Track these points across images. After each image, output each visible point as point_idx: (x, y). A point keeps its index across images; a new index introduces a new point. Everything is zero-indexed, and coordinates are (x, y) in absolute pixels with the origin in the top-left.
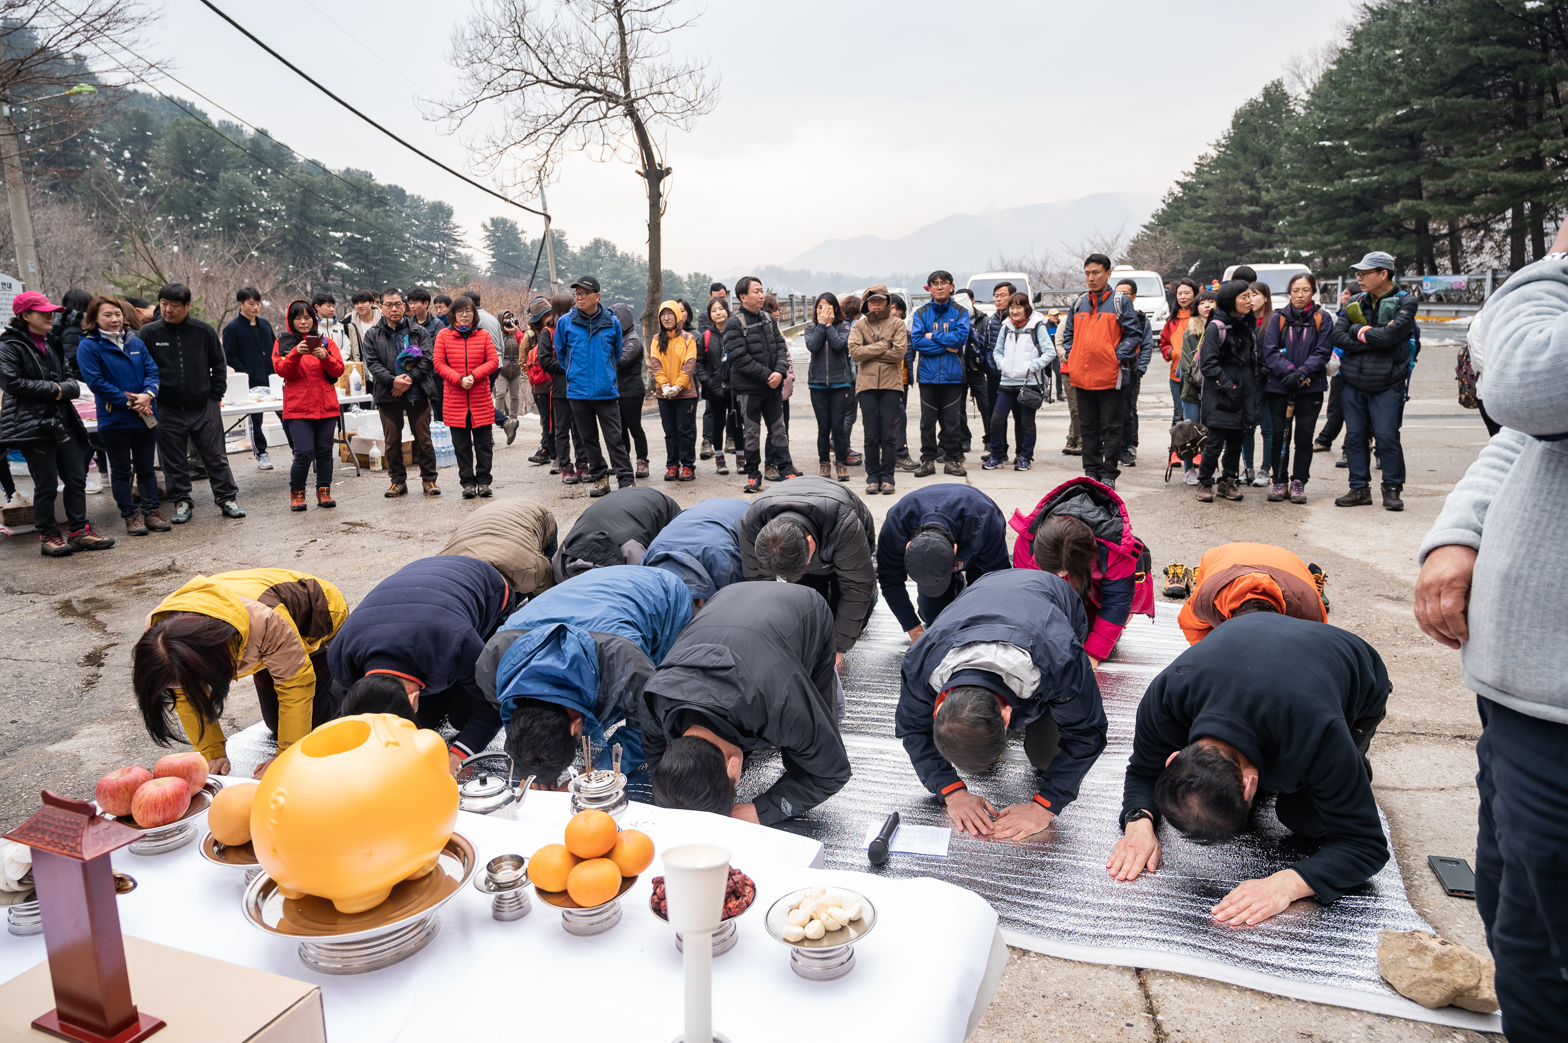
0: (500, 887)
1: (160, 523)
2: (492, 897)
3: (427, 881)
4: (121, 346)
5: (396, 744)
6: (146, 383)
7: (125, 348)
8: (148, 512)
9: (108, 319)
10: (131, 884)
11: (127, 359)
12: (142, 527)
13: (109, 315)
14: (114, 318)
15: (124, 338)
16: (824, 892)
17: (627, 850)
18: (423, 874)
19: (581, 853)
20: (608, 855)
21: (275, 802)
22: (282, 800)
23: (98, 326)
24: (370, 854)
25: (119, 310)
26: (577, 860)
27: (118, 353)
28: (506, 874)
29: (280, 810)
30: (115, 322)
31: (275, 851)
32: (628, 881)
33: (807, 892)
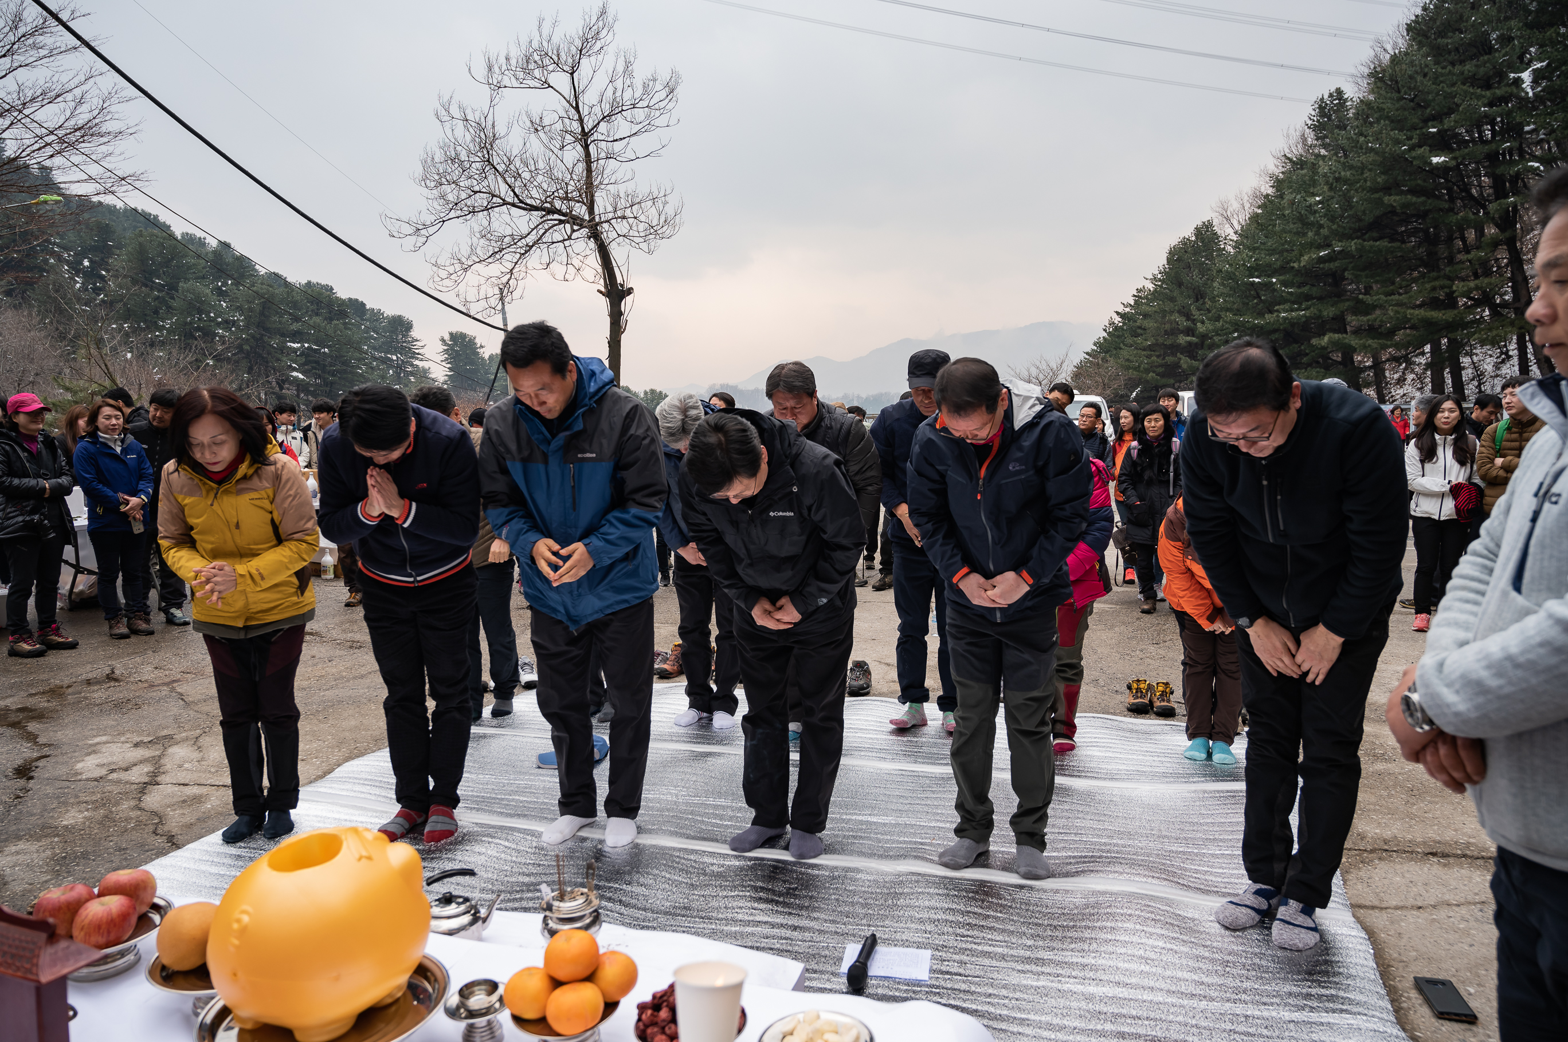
0: (472, 1014)
1: (143, 626)
2: (461, 1026)
3: (393, 1009)
4: (118, 450)
5: (369, 858)
6: (141, 487)
7: (122, 451)
8: (132, 615)
9: (107, 422)
10: (71, 1013)
11: (123, 462)
12: (124, 630)
13: (109, 418)
14: (114, 421)
15: (123, 441)
16: (818, 1017)
17: (610, 973)
18: (389, 1000)
19: (561, 975)
20: (590, 978)
21: (238, 921)
22: (246, 919)
23: (97, 429)
24: (337, 979)
25: (119, 413)
26: (556, 983)
27: (114, 456)
28: (478, 1000)
29: (244, 930)
30: (114, 425)
31: (235, 975)
32: (610, 1007)
33: (801, 1017)
